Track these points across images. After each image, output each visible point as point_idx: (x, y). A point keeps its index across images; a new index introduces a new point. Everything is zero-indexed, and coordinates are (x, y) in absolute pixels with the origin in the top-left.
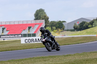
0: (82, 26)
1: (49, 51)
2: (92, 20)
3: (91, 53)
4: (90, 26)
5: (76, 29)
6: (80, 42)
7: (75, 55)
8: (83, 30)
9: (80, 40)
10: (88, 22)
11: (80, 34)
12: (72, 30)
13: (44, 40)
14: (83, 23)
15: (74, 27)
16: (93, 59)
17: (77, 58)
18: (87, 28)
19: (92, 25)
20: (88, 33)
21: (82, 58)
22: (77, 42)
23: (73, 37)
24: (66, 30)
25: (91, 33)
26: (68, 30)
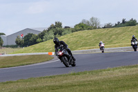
0: (28, 39)
1: (67, 66)
2: (42, 31)
3: (41, 78)
4: (38, 40)
5: (20, 44)
6: (26, 63)
7: (18, 82)
8: (29, 45)
9: (25, 61)
10: (37, 35)
11: (25, 51)
12: (13, 47)
13: (60, 53)
14: (29, 36)
15: (17, 42)
16: (44, 87)
17: (21, 86)
18: (35, 42)
19: (42, 39)
20: (36, 50)
21: (28, 85)
22: (21, 63)
23: (15, 56)
24: (4, 46)
25: (40, 50)
26: (7, 46)
